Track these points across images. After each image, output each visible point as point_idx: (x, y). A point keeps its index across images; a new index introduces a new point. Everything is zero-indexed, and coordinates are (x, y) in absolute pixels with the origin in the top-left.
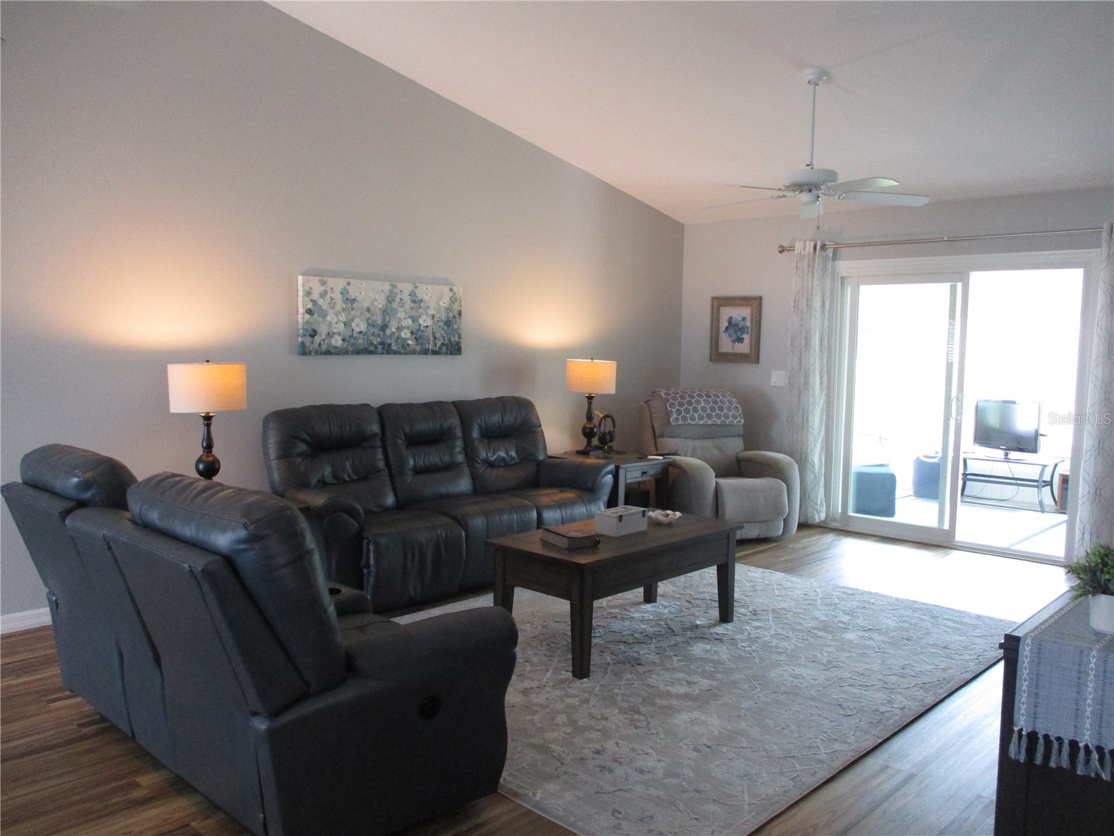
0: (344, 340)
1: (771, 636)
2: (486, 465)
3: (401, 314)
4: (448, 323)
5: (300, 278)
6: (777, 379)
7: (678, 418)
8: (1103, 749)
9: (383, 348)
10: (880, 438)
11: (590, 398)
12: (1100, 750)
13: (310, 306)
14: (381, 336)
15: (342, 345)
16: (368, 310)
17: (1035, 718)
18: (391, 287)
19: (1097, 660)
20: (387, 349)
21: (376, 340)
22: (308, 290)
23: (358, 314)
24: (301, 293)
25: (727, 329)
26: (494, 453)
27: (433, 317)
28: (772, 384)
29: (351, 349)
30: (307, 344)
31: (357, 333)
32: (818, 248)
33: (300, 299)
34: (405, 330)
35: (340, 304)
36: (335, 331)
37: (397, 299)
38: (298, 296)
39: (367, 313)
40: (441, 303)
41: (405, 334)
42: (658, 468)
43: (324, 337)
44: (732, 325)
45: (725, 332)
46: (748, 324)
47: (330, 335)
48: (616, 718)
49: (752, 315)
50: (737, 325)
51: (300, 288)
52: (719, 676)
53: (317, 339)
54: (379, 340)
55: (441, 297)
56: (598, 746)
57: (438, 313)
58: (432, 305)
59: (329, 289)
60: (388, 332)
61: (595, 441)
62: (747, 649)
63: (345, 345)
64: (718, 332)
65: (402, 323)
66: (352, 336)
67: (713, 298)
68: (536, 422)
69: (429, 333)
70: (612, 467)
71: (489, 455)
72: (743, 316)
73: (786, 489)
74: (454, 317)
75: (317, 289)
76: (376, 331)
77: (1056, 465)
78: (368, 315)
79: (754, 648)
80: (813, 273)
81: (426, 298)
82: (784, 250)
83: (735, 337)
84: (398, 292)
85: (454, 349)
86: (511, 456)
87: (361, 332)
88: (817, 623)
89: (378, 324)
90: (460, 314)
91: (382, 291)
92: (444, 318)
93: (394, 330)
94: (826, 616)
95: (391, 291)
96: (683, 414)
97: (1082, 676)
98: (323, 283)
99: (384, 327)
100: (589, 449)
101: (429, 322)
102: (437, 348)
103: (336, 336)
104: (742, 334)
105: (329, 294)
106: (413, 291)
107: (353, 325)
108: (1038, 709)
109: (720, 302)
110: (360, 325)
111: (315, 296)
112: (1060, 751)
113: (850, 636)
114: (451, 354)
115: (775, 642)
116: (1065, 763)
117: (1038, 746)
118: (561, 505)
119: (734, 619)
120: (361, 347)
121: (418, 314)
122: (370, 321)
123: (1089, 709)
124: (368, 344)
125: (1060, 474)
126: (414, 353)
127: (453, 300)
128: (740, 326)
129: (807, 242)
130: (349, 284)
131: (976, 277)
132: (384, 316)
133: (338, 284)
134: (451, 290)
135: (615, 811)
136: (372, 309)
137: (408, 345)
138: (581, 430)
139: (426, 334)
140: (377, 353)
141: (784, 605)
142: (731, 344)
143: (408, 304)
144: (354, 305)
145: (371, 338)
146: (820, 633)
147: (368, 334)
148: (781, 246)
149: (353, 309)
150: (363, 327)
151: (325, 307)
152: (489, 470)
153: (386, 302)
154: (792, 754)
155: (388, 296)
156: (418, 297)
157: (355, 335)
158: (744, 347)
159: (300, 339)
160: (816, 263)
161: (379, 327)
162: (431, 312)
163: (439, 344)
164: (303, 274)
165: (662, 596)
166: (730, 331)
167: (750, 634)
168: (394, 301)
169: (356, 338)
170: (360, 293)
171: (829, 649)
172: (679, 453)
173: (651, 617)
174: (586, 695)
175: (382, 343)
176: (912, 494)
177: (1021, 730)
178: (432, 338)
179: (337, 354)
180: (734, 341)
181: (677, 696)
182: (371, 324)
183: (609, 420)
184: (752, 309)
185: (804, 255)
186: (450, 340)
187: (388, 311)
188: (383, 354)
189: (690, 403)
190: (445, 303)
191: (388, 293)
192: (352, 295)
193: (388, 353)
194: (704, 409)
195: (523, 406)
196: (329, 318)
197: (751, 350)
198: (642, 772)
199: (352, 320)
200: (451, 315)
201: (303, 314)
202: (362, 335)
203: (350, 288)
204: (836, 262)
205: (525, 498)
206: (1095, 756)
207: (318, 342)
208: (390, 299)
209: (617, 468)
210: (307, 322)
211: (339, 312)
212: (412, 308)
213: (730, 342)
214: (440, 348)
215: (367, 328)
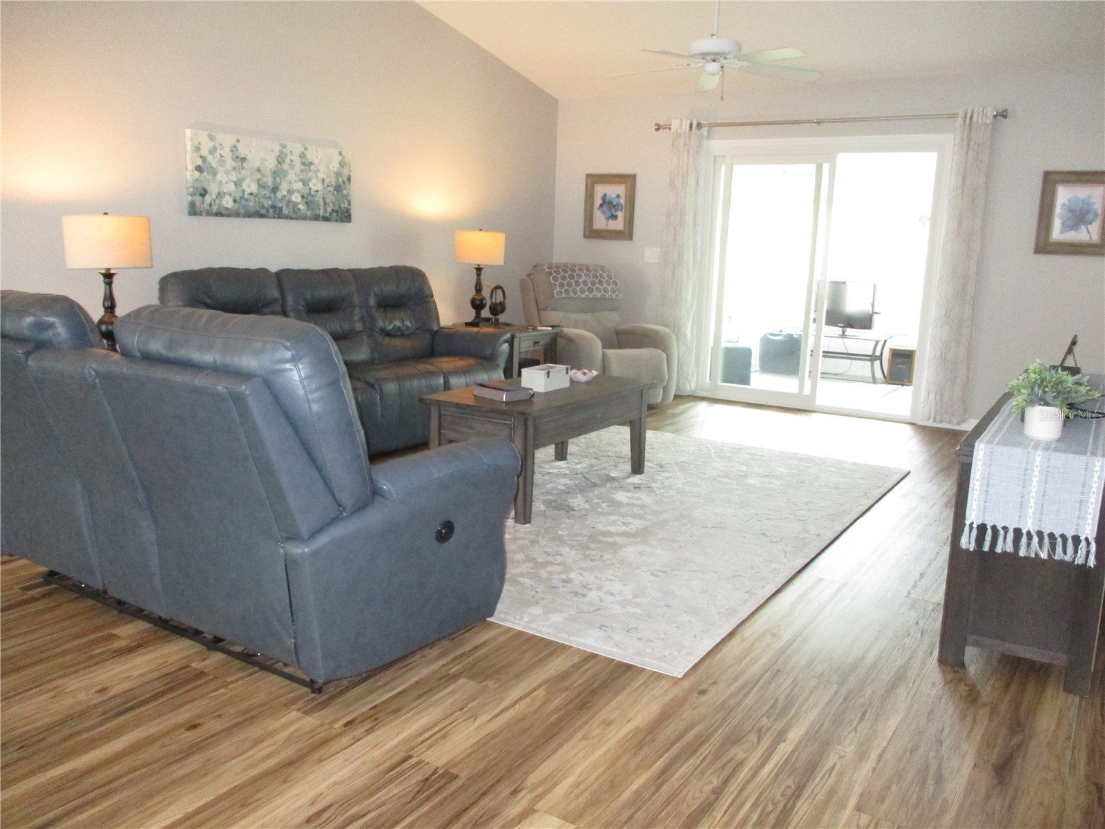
0: (235, 201)
1: (683, 483)
2: (383, 334)
3: (291, 176)
4: (338, 188)
5: (188, 132)
6: (651, 255)
7: (561, 292)
8: (1043, 533)
9: (275, 212)
10: (730, 317)
11: (479, 270)
12: (1040, 534)
13: (199, 162)
14: (273, 198)
15: (233, 207)
16: (259, 170)
17: (984, 512)
18: (280, 147)
19: (1042, 458)
20: (278, 214)
21: (267, 203)
22: (197, 145)
23: (249, 174)
24: (189, 148)
25: (601, 206)
26: (390, 323)
27: (323, 181)
28: (645, 260)
29: (242, 211)
30: (198, 203)
31: (248, 194)
32: (694, 126)
33: (189, 155)
34: (296, 194)
35: (230, 163)
36: (225, 191)
37: (287, 160)
38: (186, 151)
39: (257, 174)
40: (331, 167)
41: (296, 198)
42: (548, 339)
43: (214, 197)
44: (607, 203)
45: (599, 209)
46: (622, 201)
47: (220, 195)
48: (569, 554)
49: (626, 192)
50: (610, 203)
51: (189, 144)
52: (649, 517)
53: (208, 199)
54: (270, 202)
55: (330, 161)
56: (564, 577)
57: (328, 177)
58: (322, 168)
59: (218, 146)
60: (279, 195)
61: (486, 313)
62: (666, 494)
63: (236, 206)
64: (593, 209)
65: (293, 186)
66: (242, 198)
67: (588, 176)
68: (428, 292)
69: (319, 198)
70: (508, 336)
71: (387, 324)
72: (617, 193)
73: (665, 359)
74: (344, 182)
75: (206, 146)
76: (267, 193)
77: (885, 342)
78: (258, 176)
79: (671, 493)
80: (689, 152)
81: (316, 161)
82: (660, 128)
83: (610, 214)
84: (288, 152)
85: (344, 216)
86: (407, 326)
87: (251, 194)
88: (720, 472)
89: (269, 186)
90: (349, 179)
91: (273, 151)
92: (333, 183)
93: (285, 193)
94: (725, 466)
95: (281, 152)
96: (566, 287)
97: (1028, 472)
98: (212, 138)
99: (275, 189)
100: (477, 320)
101: (319, 187)
102: (328, 215)
103: (227, 197)
104: (616, 211)
105: (219, 151)
106: (303, 153)
107: (244, 186)
108: (987, 504)
109: (594, 180)
110: (250, 187)
111: (204, 152)
112: (1005, 538)
113: (751, 481)
114: (342, 221)
115: (688, 488)
116: (1009, 548)
117: (987, 536)
118: (465, 371)
119: (645, 471)
120: (252, 210)
121: (308, 177)
122: (261, 183)
123: (1032, 501)
124: (259, 207)
125: (890, 349)
126: (304, 218)
127: (342, 164)
128: (615, 203)
129: (684, 121)
130: (238, 141)
131: (842, 158)
132: (275, 178)
133: (227, 140)
134: (340, 154)
135: (602, 626)
136: (263, 169)
137: (299, 209)
138: (469, 302)
139: (317, 199)
140: (268, 218)
141: (684, 459)
142: (605, 221)
143: (298, 167)
144: (244, 164)
145: (262, 200)
146: (725, 480)
147: (259, 196)
148: (657, 124)
149: (243, 168)
150: (253, 188)
151: (214, 164)
152: (387, 339)
153: (276, 162)
154: (739, 574)
155: (279, 156)
156: (307, 159)
157: (246, 196)
158: (618, 225)
159: (190, 198)
160: (692, 141)
161: (270, 189)
162: (321, 176)
163: (329, 210)
164: (192, 127)
165: (571, 455)
166: (604, 208)
167: (663, 483)
168: (284, 162)
169: (247, 200)
170: (250, 151)
171: (738, 492)
172: (562, 325)
173: (568, 472)
174: (534, 537)
175: (274, 207)
176: (759, 369)
177: (972, 523)
178: (322, 203)
179: (229, 216)
180: (608, 219)
181: (619, 534)
182: (262, 186)
183: (499, 291)
184: (626, 187)
185: (680, 134)
186: (340, 207)
187: (278, 172)
188: (274, 218)
189: (572, 277)
190: (335, 166)
191: (278, 153)
192: (242, 153)
193: (279, 217)
194: (585, 283)
195: (415, 277)
196: (219, 177)
197: (624, 227)
198: (612, 594)
199: (243, 180)
200: (340, 180)
201: (193, 171)
202: (253, 197)
203: (239, 145)
204: (710, 141)
205: (431, 364)
206: (1035, 539)
207: (208, 202)
208: (280, 160)
209: (513, 337)
210: (197, 180)
211: (230, 171)
212: (302, 171)
213: (604, 219)
214: (331, 214)
215: (258, 190)
